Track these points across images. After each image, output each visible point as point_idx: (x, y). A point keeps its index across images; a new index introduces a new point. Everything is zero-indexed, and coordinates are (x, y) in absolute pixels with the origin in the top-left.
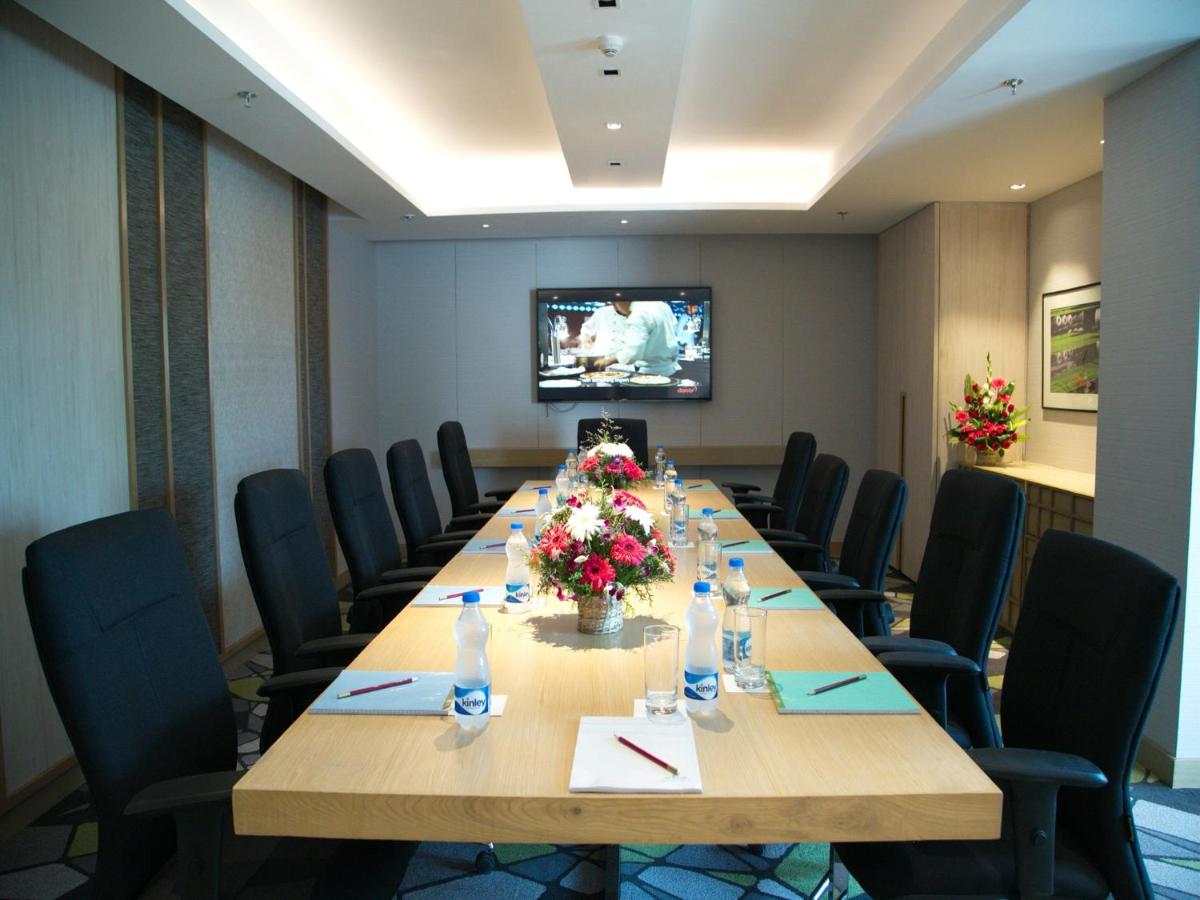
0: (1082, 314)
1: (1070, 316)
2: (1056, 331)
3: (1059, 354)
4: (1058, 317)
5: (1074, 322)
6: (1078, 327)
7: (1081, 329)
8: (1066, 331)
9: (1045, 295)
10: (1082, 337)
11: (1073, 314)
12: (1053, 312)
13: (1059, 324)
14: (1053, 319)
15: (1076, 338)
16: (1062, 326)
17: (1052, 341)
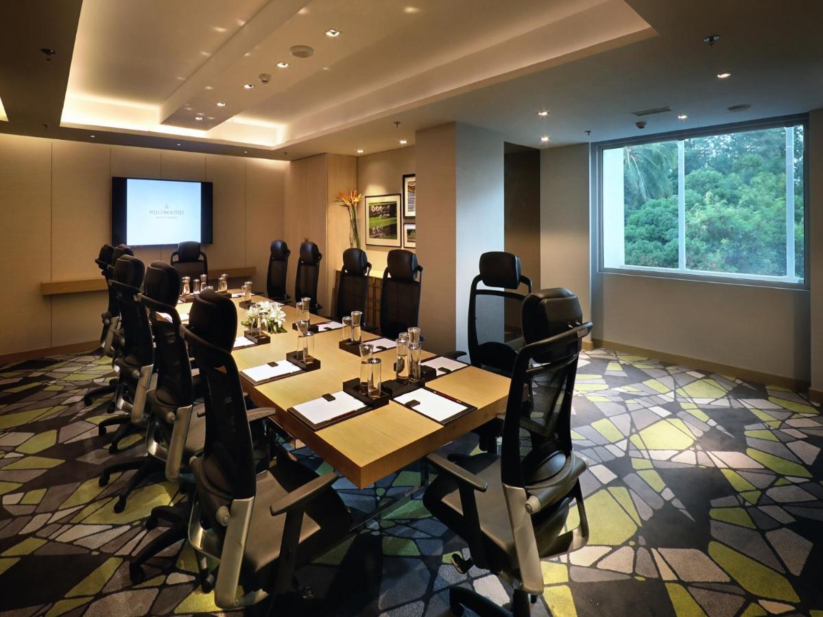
0: (389, 206)
1: (381, 207)
2: (373, 215)
3: (374, 229)
4: (373, 207)
5: (383, 211)
6: (386, 213)
7: (388, 215)
8: (378, 215)
9: (366, 197)
10: (389, 219)
11: (383, 206)
12: (370, 204)
13: (373, 211)
14: (370, 207)
15: (386, 220)
16: (375, 212)
17: (370, 220)
